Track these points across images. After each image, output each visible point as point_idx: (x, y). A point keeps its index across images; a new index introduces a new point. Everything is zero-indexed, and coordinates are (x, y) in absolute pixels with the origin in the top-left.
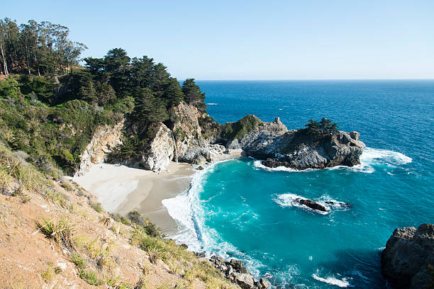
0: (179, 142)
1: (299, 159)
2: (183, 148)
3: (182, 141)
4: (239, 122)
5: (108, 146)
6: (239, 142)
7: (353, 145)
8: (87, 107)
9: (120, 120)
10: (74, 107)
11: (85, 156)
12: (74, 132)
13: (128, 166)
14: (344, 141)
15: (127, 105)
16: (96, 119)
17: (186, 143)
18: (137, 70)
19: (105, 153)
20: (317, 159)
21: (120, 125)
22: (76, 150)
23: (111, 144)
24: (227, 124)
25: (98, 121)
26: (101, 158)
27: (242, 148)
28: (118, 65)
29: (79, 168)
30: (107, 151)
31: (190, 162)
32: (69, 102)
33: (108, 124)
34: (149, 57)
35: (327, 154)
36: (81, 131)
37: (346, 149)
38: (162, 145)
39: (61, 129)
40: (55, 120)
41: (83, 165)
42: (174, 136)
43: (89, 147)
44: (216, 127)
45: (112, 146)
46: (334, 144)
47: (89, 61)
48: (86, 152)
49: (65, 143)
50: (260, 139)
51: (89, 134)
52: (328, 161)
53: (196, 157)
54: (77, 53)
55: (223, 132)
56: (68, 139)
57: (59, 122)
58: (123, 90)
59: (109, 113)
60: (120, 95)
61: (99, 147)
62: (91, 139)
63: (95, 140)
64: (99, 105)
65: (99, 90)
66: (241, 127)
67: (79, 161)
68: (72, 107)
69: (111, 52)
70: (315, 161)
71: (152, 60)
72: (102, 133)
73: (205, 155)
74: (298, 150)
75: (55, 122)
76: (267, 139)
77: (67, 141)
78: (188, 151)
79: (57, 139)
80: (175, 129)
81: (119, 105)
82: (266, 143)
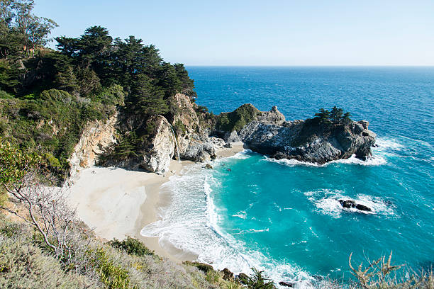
0: (180, 137)
1: (313, 152)
2: (184, 144)
3: (183, 135)
4: (235, 112)
5: (100, 146)
6: (239, 134)
7: (365, 134)
8: (70, 99)
9: (112, 113)
10: (53, 99)
11: (73, 160)
12: (56, 131)
13: (126, 168)
14: (357, 131)
15: (116, 95)
16: (83, 113)
17: (187, 138)
18: (125, 53)
19: (96, 154)
20: (332, 151)
21: (113, 120)
22: (62, 152)
23: (102, 143)
24: (222, 115)
25: (86, 115)
26: (91, 160)
27: (243, 141)
28: (101, 46)
29: (69, 175)
30: (98, 151)
31: (193, 159)
32: (46, 92)
33: (99, 119)
34: (137, 38)
35: (341, 145)
36: (65, 128)
37: (360, 139)
38: (163, 142)
39: (39, 127)
40: (30, 115)
41: (73, 172)
42: (175, 130)
43: (77, 148)
44: (210, 118)
45: (105, 145)
46: (348, 135)
47: (62, 41)
48: (74, 154)
49: (46, 144)
50: (261, 130)
51: (77, 133)
52: (343, 153)
53: (200, 153)
54: (44, 31)
55: (218, 124)
56: (49, 139)
57: (36, 119)
58: (109, 76)
59: (98, 106)
60: (106, 83)
61: (89, 147)
62: (79, 138)
63: (84, 139)
64: (81, 96)
65: (80, 77)
66: (239, 118)
67: (67, 166)
68: (50, 99)
69: (89, 31)
70: (330, 153)
71: (140, 41)
72: (92, 129)
73: (209, 151)
74: (310, 142)
75: (30, 118)
76: (271, 131)
77: (48, 142)
78: (189, 147)
79: (35, 140)
80: (174, 122)
81: (106, 94)
82: (270, 135)
